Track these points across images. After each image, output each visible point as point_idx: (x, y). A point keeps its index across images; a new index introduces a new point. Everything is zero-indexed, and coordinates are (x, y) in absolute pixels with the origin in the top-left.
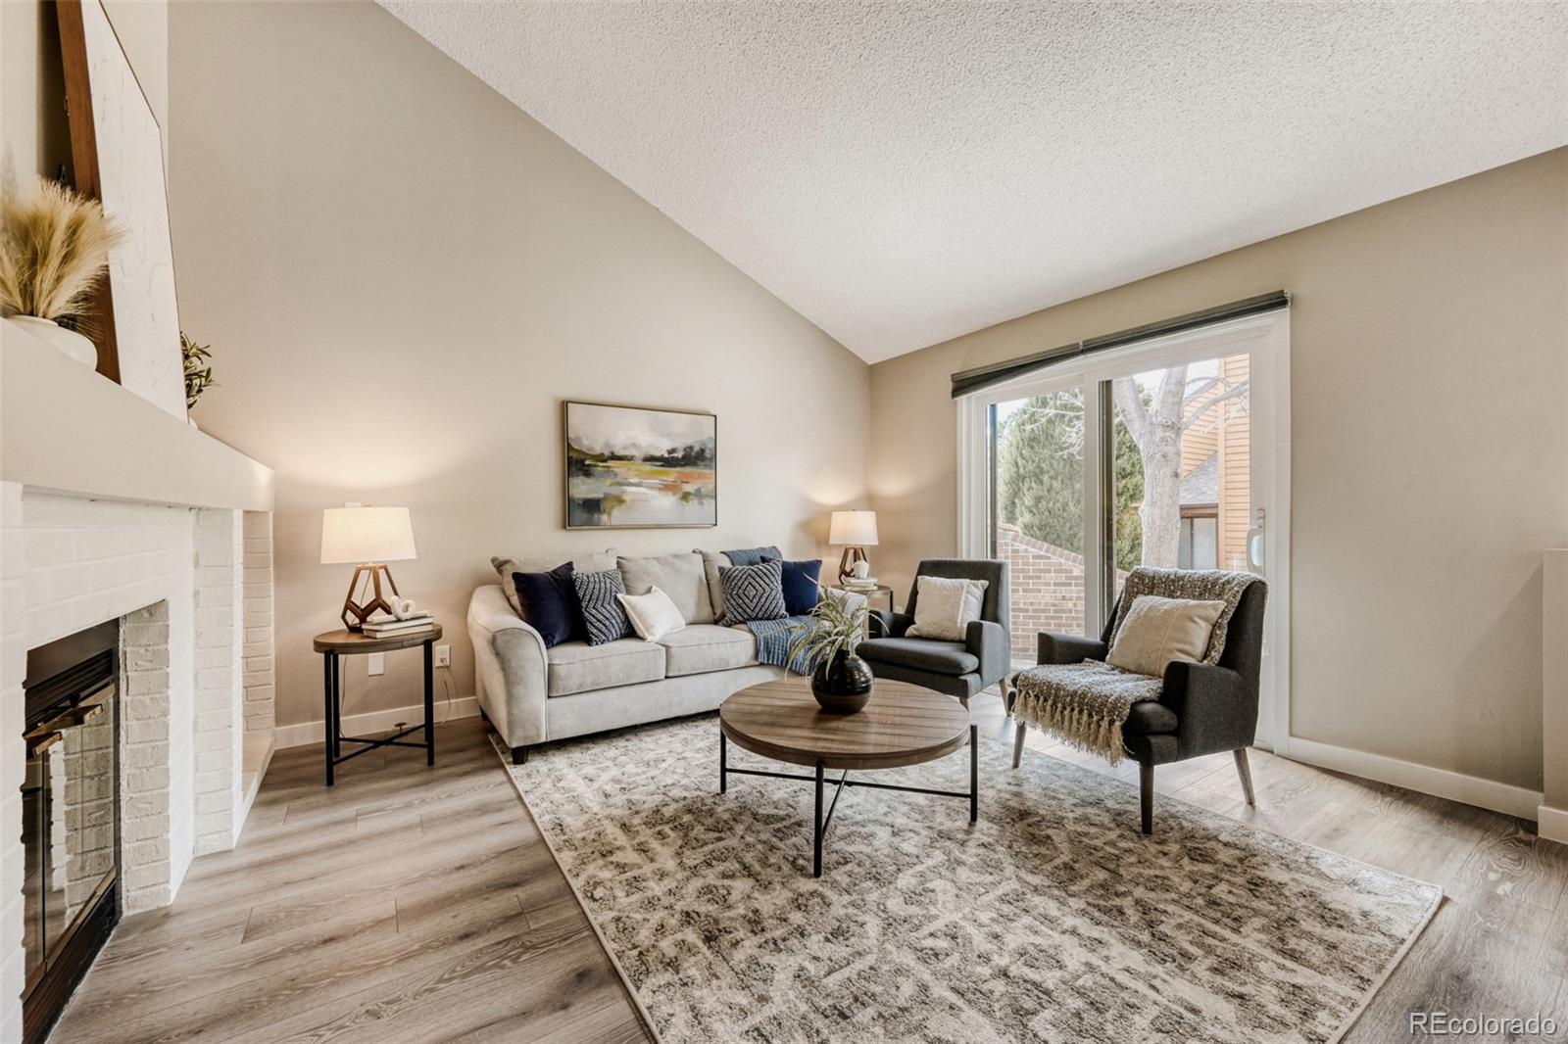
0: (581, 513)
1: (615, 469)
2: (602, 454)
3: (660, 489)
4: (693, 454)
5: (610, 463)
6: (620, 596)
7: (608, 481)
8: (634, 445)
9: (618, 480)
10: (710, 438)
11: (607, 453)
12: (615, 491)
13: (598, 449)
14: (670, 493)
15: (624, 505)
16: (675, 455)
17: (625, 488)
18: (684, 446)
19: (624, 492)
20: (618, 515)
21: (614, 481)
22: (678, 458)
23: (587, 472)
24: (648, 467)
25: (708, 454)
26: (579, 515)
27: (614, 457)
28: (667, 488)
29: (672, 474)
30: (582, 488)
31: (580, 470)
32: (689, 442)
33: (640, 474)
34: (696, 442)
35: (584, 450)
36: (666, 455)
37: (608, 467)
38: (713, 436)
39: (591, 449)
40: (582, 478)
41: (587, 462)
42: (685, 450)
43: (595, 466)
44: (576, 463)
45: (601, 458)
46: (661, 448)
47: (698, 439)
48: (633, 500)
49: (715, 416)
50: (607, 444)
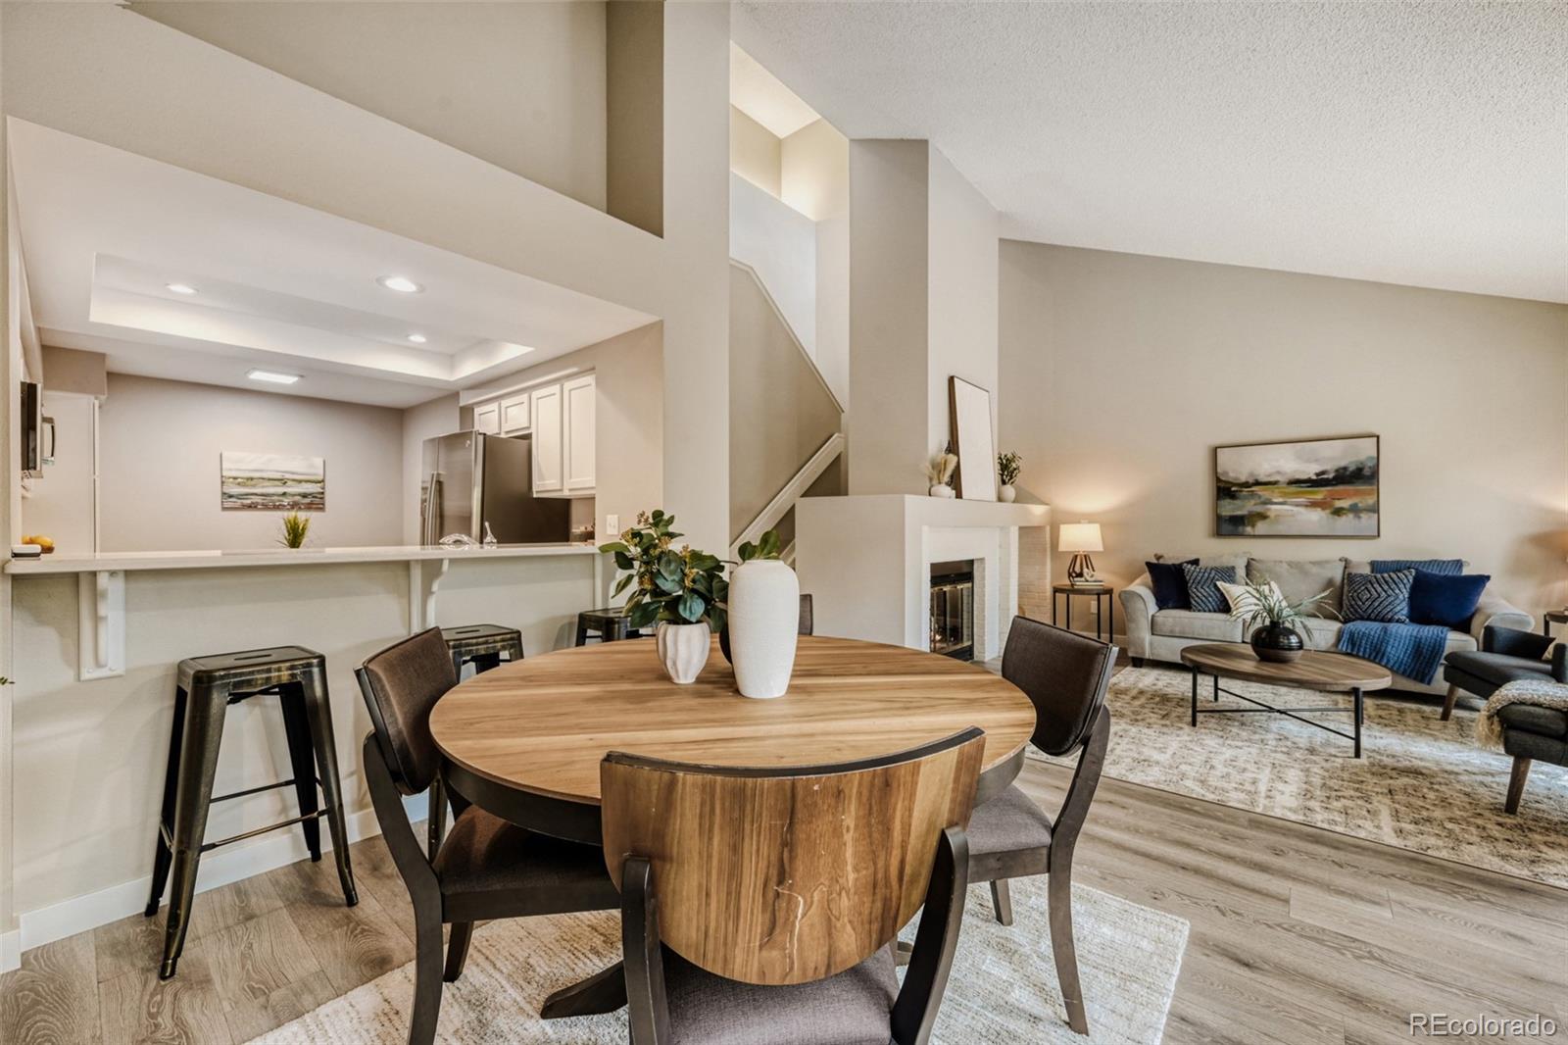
0: (1229, 526)
1: (1260, 493)
2: (1247, 483)
3: (1307, 506)
4: (1348, 473)
5: (1253, 489)
6: (1218, 583)
7: (1253, 502)
8: (1279, 473)
9: (1262, 499)
10: (1372, 458)
11: (1251, 481)
12: (1259, 509)
13: (1243, 479)
14: (1319, 509)
15: (1268, 520)
16: (1325, 476)
17: (1269, 506)
18: (1336, 468)
19: (1269, 509)
20: (1261, 527)
21: (1258, 501)
22: (1327, 479)
23: (1233, 496)
24: (1293, 489)
25: (1367, 472)
26: (1227, 527)
27: (1258, 483)
28: (1314, 504)
29: (1320, 494)
30: (1229, 508)
31: (1225, 495)
32: (1343, 464)
33: (1285, 495)
34: (1352, 463)
35: (1230, 480)
36: (1314, 477)
37: (1252, 491)
38: (1376, 455)
39: (1236, 479)
40: (1228, 501)
41: (1233, 489)
42: (1337, 471)
43: (1241, 491)
44: (1225, 490)
45: (1246, 485)
46: (1310, 471)
47: (1354, 459)
48: (1277, 516)
49: (1378, 437)
50: (1251, 474)
